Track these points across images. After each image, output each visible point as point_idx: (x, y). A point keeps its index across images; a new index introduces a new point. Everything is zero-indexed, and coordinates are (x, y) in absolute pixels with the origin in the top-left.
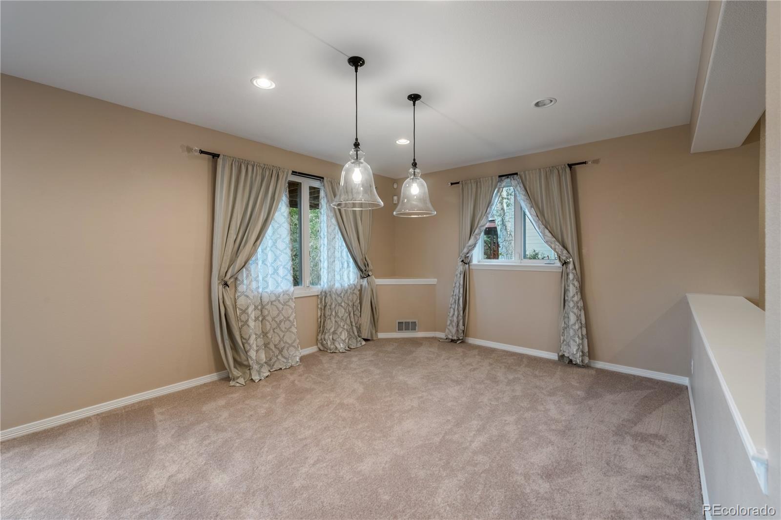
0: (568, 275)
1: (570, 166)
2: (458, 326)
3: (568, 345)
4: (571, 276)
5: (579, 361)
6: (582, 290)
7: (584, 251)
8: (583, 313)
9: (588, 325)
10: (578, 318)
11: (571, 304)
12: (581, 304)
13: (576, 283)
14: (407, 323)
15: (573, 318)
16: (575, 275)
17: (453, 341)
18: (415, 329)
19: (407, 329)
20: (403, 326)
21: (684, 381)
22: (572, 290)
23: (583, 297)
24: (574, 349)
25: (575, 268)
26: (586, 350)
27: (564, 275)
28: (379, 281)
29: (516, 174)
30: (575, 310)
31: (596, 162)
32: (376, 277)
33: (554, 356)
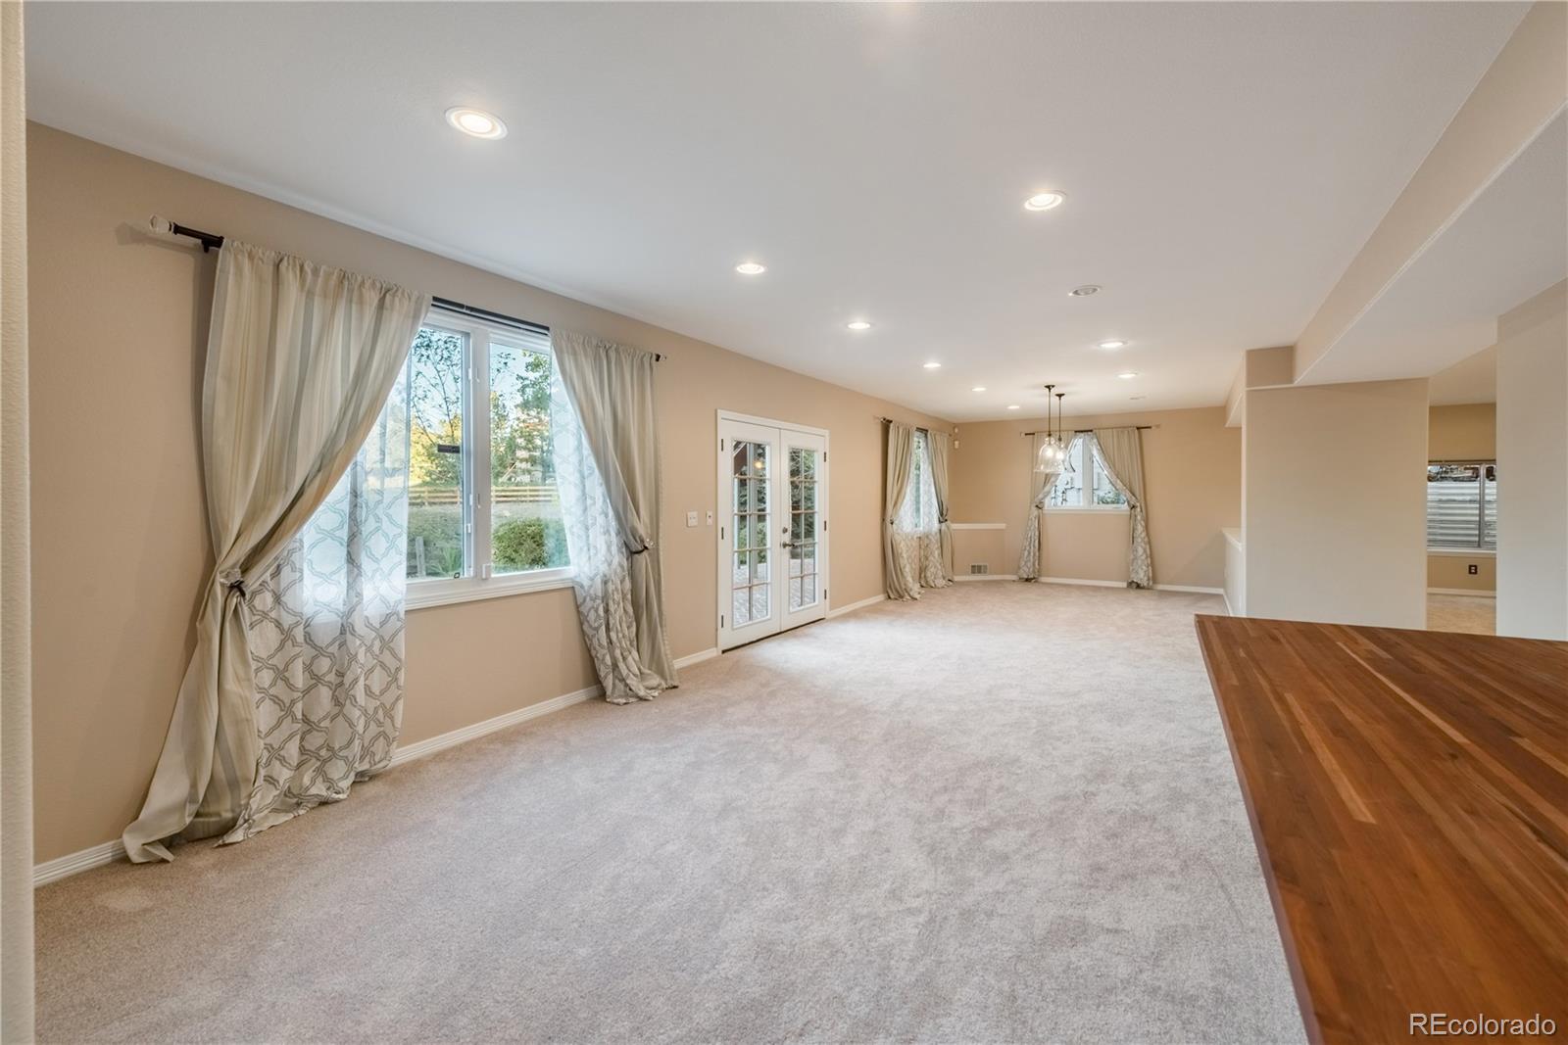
0: (1136, 516)
1: (1138, 428)
2: (1034, 565)
3: (1137, 572)
4: (1139, 517)
5: (1145, 584)
6: (1147, 528)
7: (1148, 497)
8: (1148, 547)
9: (1151, 556)
10: (1145, 551)
11: (1140, 540)
12: (1146, 539)
13: (1142, 522)
14: (980, 567)
15: (1140, 551)
16: (1142, 516)
17: (1028, 580)
18: (985, 572)
19: (979, 572)
20: (977, 569)
21: (1220, 591)
22: (1140, 528)
23: (1148, 535)
24: (1142, 575)
25: (1141, 511)
26: (1151, 575)
27: (1132, 517)
28: (955, 526)
29: (1091, 431)
30: (1143, 544)
31: (1158, 426)
32: (952, 522)
33: (1125, 585)
